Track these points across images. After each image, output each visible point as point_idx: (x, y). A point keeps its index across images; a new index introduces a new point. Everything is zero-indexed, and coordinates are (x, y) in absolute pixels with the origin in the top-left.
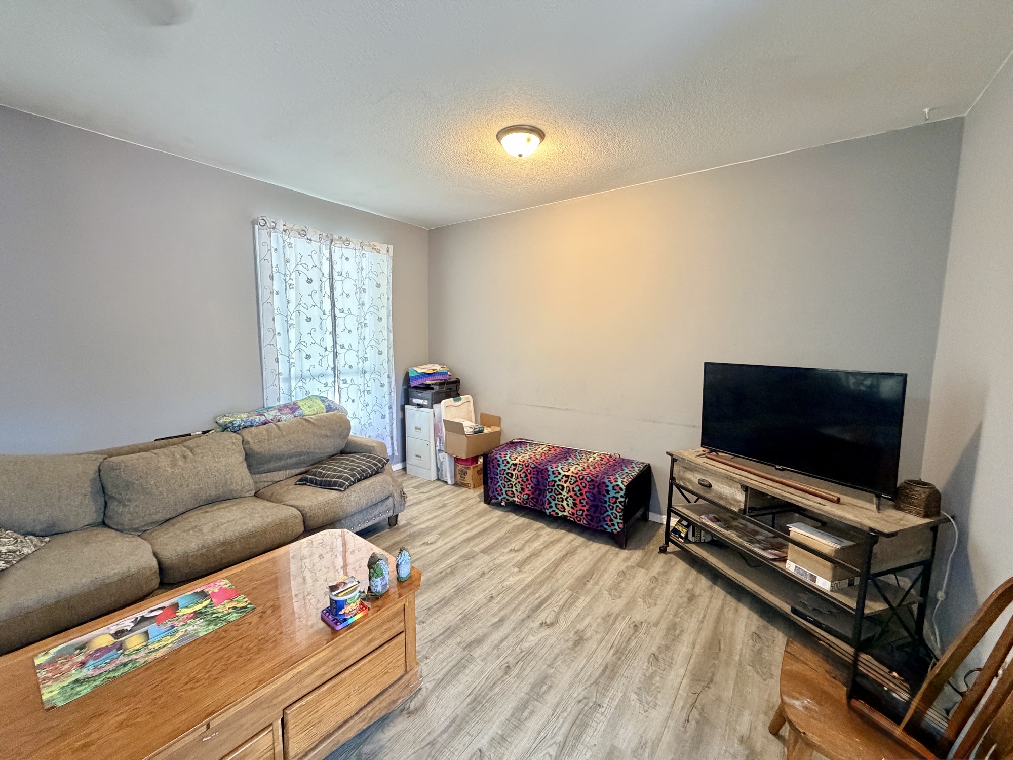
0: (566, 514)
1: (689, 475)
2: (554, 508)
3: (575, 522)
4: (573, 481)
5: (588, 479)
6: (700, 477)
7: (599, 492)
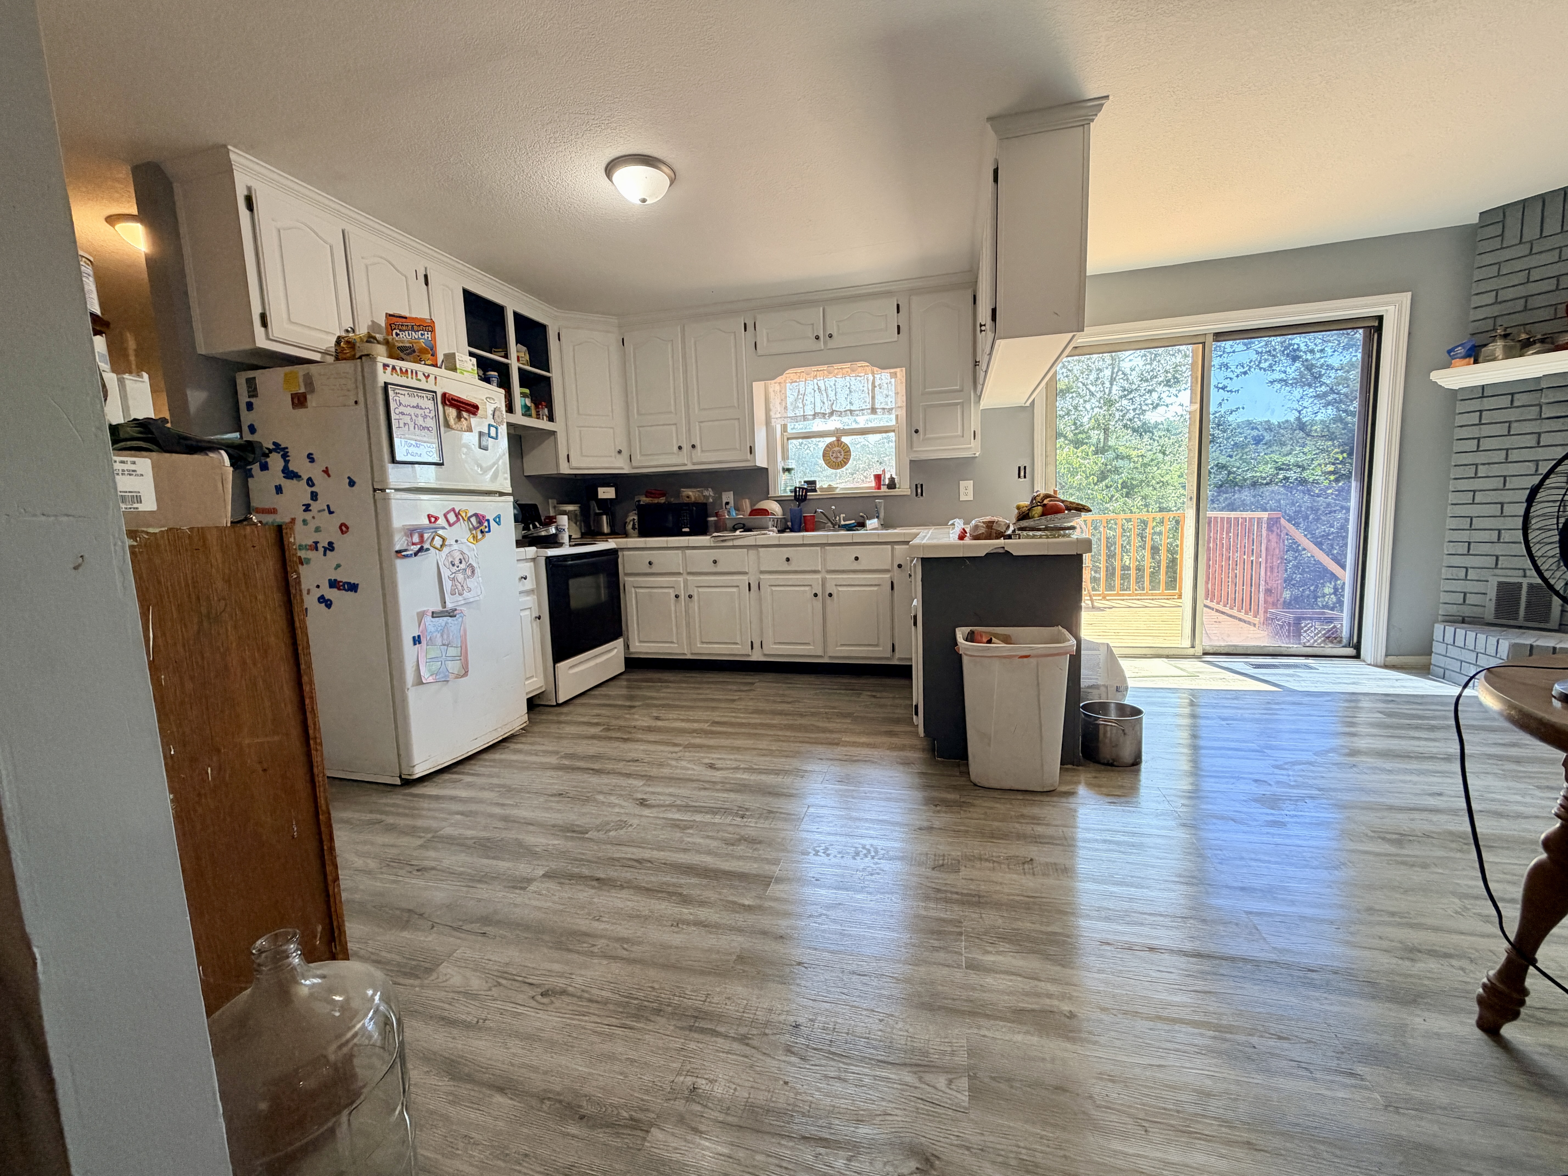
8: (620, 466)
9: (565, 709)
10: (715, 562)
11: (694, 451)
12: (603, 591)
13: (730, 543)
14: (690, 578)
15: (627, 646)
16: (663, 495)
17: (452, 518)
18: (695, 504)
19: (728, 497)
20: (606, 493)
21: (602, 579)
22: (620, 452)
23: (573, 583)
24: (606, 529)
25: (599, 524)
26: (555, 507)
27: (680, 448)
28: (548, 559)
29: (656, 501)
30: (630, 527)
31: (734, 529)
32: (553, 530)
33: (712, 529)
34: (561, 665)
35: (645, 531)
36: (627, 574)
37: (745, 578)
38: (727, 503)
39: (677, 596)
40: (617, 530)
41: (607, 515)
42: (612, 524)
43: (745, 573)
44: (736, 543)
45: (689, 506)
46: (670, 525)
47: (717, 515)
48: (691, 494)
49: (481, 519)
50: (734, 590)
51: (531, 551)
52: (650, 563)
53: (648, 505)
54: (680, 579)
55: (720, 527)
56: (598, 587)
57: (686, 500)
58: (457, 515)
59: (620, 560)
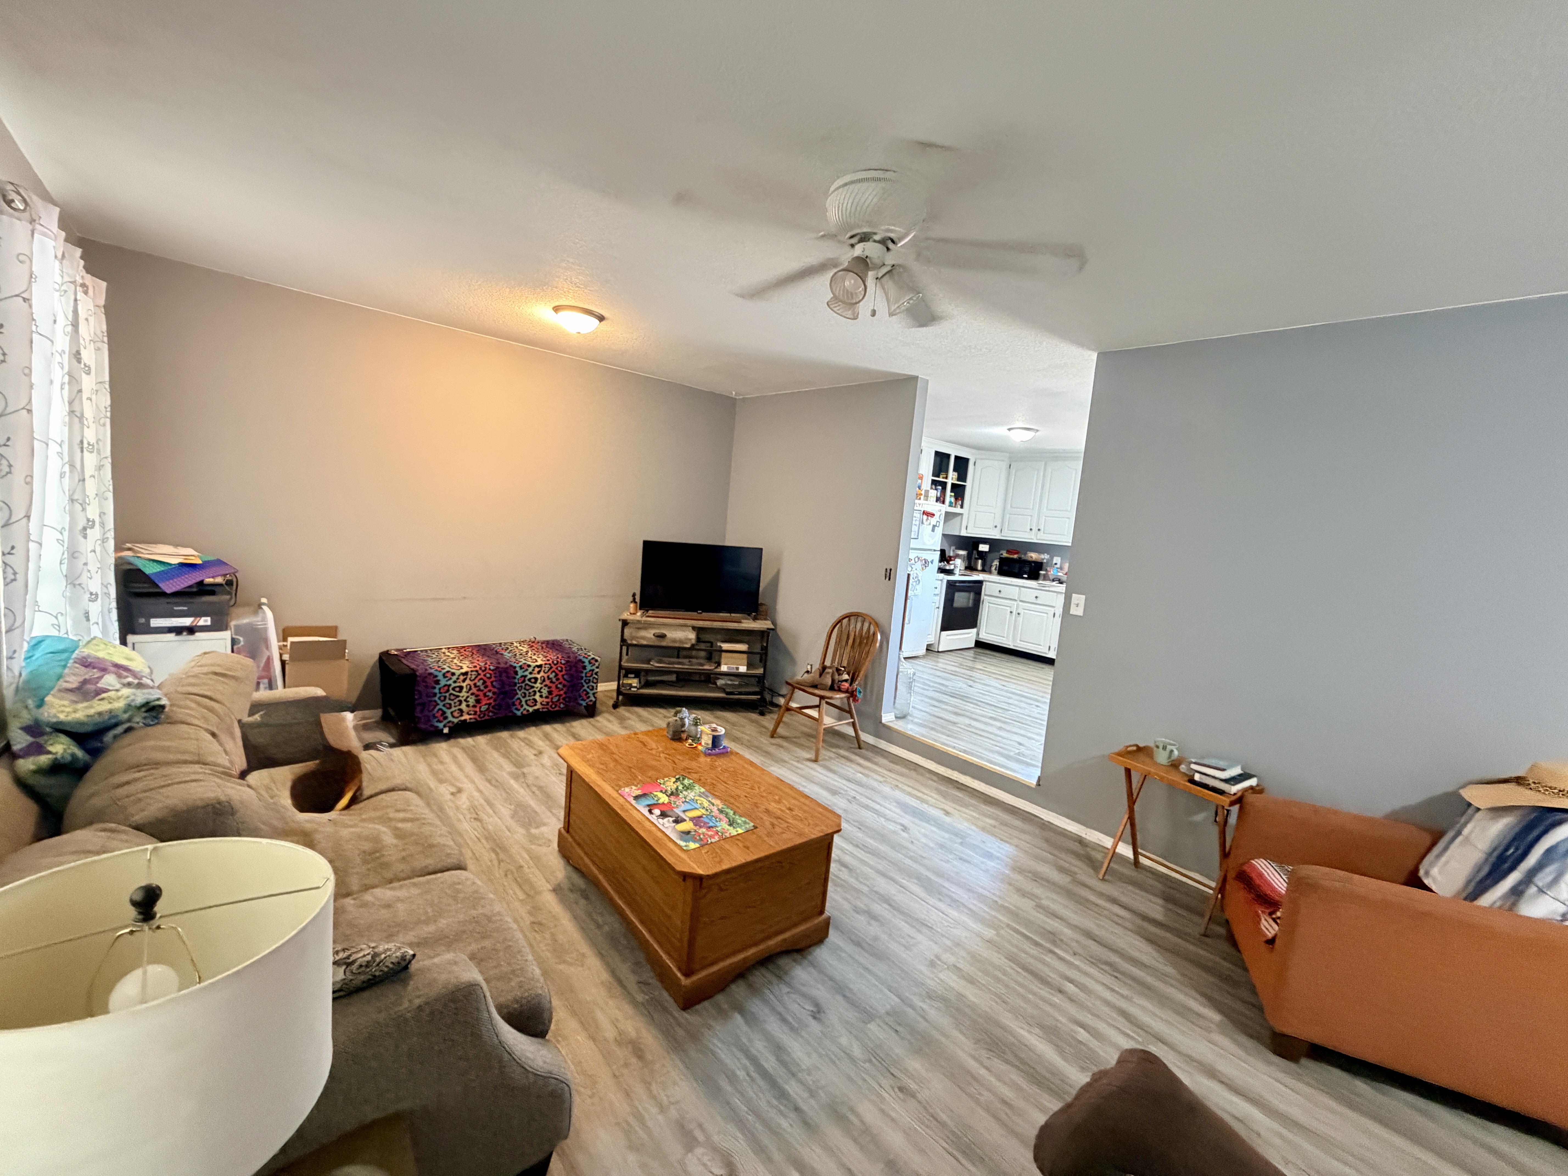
0: (538, 706)
1: (643, 633)
2: (525, 706)
3: (549, 711)
4: (547, 669)
5: (563, 662)
6: (653, 631)
7: (577, 671)
8: (995, 535)
9: (941, 654)
10: (1036, 597)
11: (1039, 532)
12: (971, 601)
13: (1047, 589)
14: (1021, 603)
15: (978, 634)
16: (1017, 553)
17: (916, 559)
18: (1034, 562)
19: (1057, 560)
20: (983, 548)
21: (972, 595)
22: (996, 527)
23: (957, 595)
24: (979, 567)
25: (976, 564)
26: (953, 551)
27: (1031, 529)
28: (948, 581)
29: (1011, 556)
30: (993, 568)
31: (1053, 580)
32: (952, 567)
33: (1041, 577)
34: (944, 633)
35: (1002, 572)
36: (985, 595)
37: (1053, 609)
38: (1056, 564)
39: (1011, 612)
40: (986, 568)
41: (982, 559)
42: (983, 565)
43: (1054, 607)
44: (1051, 589)
45: (1029, 563)
46: (1016, 571)
47: (1046, 570)
48: (1033, 556)
49: (926, 561)
50: (1045, 615)
51: (942, 575)
52: (1000, 591)
53: (1006, 558)
54: (1015, 603)
55: (1046, 578)
56: (969, 599)
57: (1030, 559)
58: (919, 558)
59: (983, 587)
